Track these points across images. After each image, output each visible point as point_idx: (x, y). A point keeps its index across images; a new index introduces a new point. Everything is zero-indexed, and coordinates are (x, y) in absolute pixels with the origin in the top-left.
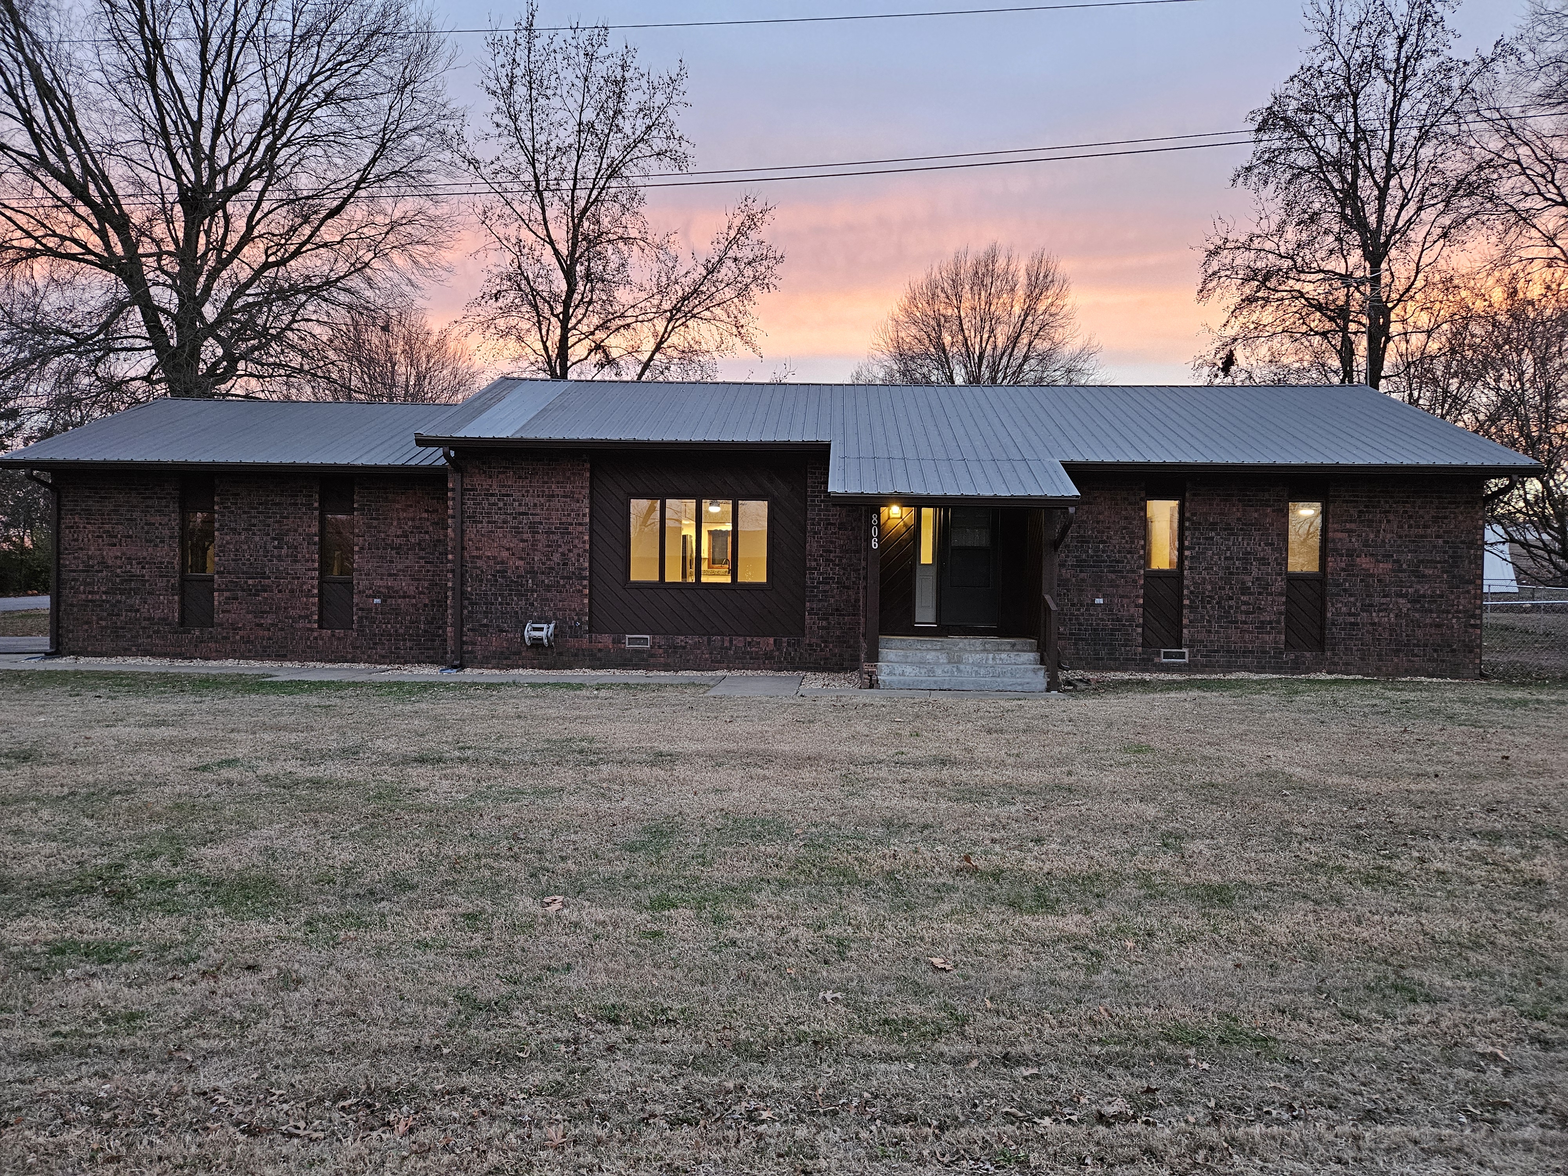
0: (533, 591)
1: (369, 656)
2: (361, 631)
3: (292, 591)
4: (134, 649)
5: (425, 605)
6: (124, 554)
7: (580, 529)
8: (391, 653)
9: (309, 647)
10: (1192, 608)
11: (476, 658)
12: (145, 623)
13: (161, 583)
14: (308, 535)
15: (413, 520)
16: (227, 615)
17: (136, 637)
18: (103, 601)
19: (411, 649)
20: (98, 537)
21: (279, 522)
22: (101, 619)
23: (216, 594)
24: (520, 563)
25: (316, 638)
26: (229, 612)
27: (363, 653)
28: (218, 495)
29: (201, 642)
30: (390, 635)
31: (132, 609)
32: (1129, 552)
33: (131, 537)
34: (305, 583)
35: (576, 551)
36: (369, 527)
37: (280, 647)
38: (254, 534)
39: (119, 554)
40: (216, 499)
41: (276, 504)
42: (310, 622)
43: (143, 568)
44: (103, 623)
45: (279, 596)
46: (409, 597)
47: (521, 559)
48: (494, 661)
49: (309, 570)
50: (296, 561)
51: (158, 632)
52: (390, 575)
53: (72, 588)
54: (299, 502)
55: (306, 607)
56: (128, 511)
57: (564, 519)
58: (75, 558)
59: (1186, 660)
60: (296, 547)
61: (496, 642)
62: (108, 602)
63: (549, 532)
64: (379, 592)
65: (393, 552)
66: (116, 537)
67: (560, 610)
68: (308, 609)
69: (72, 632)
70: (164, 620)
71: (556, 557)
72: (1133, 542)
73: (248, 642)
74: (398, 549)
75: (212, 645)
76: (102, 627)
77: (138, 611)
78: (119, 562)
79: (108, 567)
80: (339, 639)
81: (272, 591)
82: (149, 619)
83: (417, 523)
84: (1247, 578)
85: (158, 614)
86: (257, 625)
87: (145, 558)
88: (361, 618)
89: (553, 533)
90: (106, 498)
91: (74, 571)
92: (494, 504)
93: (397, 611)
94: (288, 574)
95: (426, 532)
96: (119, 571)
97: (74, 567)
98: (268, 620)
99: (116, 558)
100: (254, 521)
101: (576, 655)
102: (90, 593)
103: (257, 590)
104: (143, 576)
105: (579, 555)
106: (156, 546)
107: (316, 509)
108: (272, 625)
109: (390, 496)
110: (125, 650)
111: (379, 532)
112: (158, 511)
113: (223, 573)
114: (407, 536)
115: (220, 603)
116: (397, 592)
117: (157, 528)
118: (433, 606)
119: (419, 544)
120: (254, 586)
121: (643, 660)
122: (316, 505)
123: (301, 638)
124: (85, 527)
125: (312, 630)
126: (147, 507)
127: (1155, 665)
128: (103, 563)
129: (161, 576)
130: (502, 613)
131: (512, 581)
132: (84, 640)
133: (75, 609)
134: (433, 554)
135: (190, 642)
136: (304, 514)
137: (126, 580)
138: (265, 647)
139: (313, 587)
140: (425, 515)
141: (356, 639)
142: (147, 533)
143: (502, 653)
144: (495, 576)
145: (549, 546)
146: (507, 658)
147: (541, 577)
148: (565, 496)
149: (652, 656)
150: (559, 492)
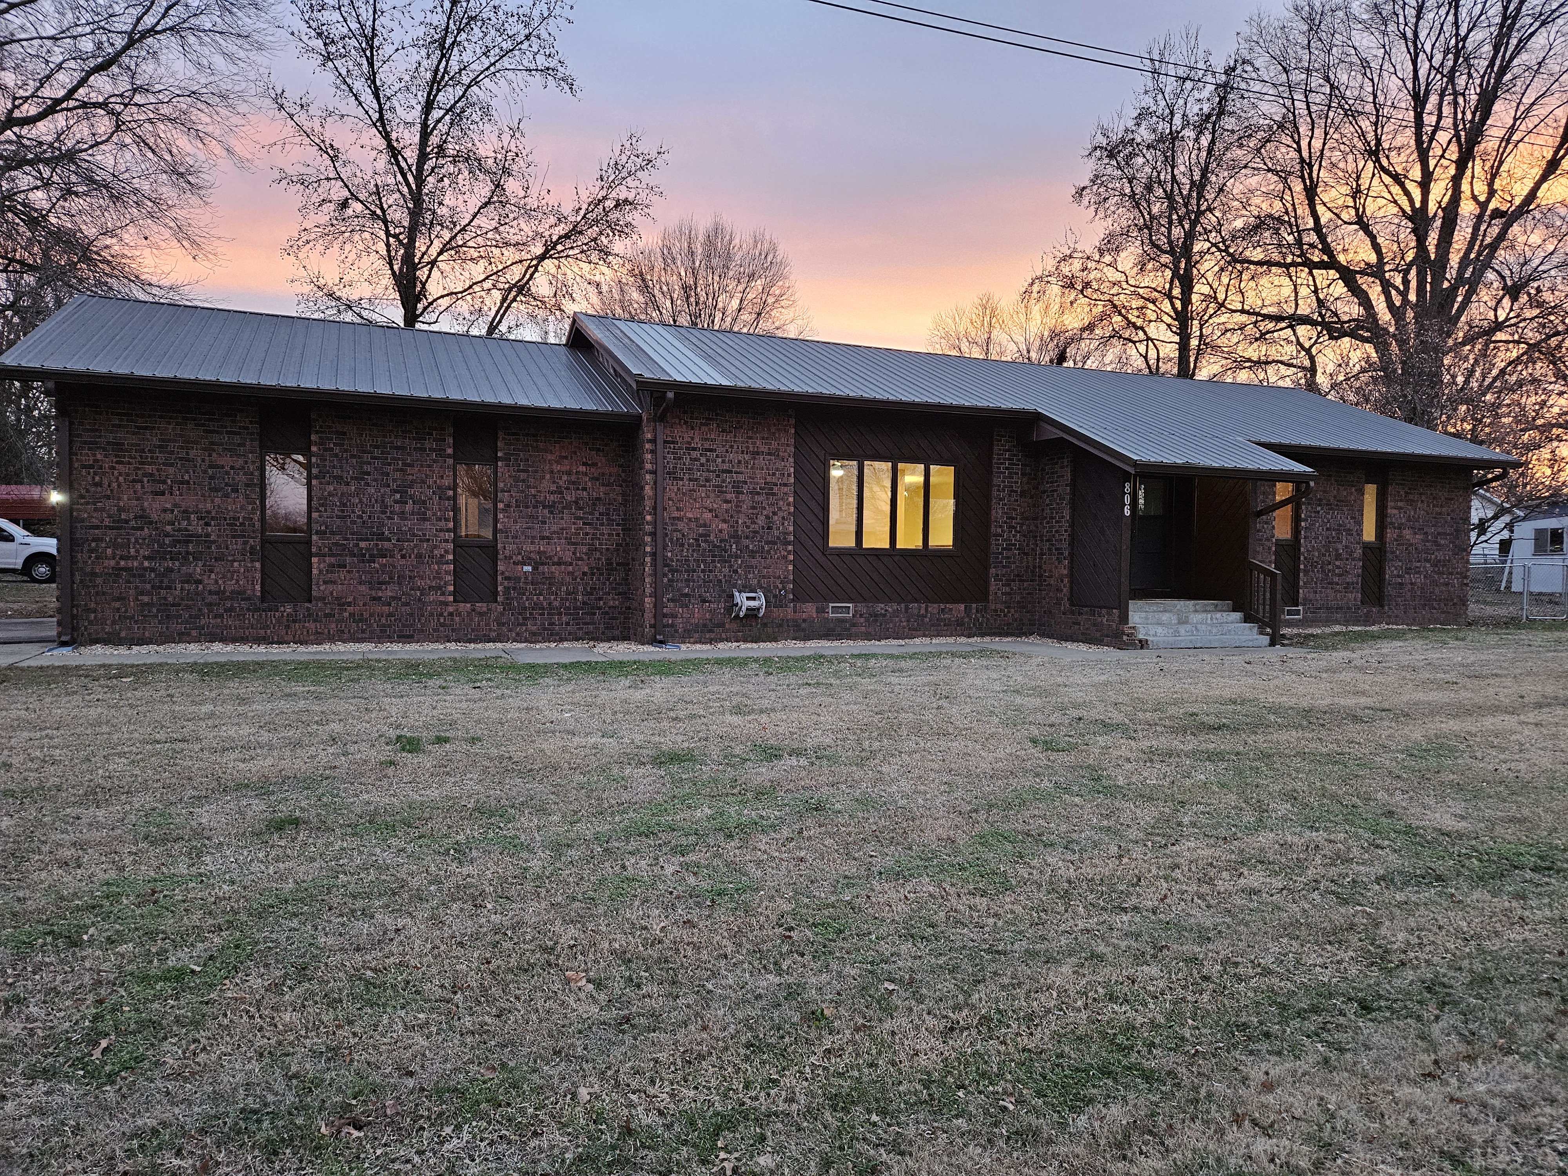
0: (737, 557)
1: (518, 634)
2: (507, 605)
3: (419, 556)
4: (194, 633)
5: (584, 574)
6: (176, 505)
7: (786, 489)
8: (545, 629)
9: (443, 625)
10: (1306, 572)
11: (676, 631)
12: (209, 599)
13: (236, 545)
14: (439, 488)
15: (569, 473)
16: (331, 587)
17: (197, 617)
18: (145, 569)
19: (568, 624)
20: (134, 481)
21: (402, 470)
22: (142, 594)
23: (314, 560)
24: (724, 526)
25: (451, 614)
26: (334, 583)
27: (510, 630)
28: (317, 432)
29: (295, 621)
30: (543, 609)
31: (188, 579)
33: (188, 482)
34: (436, 547)
35: (780, 514)
36: (517, 480)
37: (404, 626)
38: (368, 485)
39: (168, 506)
40: (313, 437)
41: (397, 448)
42: (443, 594)
43: (207, 524)
44: (146, 599)
45: (402, 562)
46: (565, 563)
47: (724, 521)
48: (696, 635)
49: (441, 530)
50: (425, 520)
51: (231, 609)
52: (542, 538)
53: (91, 551)
54: (428, 446)
55: (438, 576)
56: (182, 448)
57: (769, 479)
58: (96, 510)
59: (1301, 617)
60: (424, 502)
61: (697, 613)
62: (153, 570)
63: (754, 493)
64: (530, 558)
65: (546, 511)
66: (165, 482)
67: (764, 577)
68: (440, 579)
69: (95, 611)
70: (239, 594)
71: (761, 520)
73: (361, 620)
74: (551, 507)
75: (311, 625)
76: (144, 605)
77: (200, 582)
78: (169, 516)
79: (151, 523)
80: (481, 614)
81: (392, 556)
82: (217, 593)
83: (573, 478)
84: (1339, 546)
85: (230, 586)
86: (374, 599)
87: (209, 512)
88: (507, 589)
89: (758, 494)
90: (146, 428)
91: (97, 527)
92: (696, 460)
93: (550, 580)
94: (414, 535)
95: (584, 489)
96: (169, 528)
97: (95, 522)
98: (389, 592)
99: (165, 511)
100: (366, 468)
101: (781, 625)
102: (121, 558)
103: (371, 556)
104: (208, 535)
105: (783, 518)
106: (227, 496)
107: (449, 456)
108: (393, 598)
109: (541, 445)
110: (181, 634)
111: (529, 487)
112: (230, 450)
113: (325, 533)
114: (561, 493)
115: (321, 571)
116: (550, 558)
117: (227, 473)
118: (593, 574)
119: (576, 503)
120: (367, 549)
121: (846, 629)
122: (450, 451)
123: (432, 614)
124: (114, 468)
125: (446, 604)
126: (212, 443)
128: (143, 518)
129: (233, 537)
130: (704, 581)
131: (715, 546)
132: (114, 622)
133: (99, 581)
134: (591, 514)
135: (279, 621)
136: (435, 461)
137: (179, 541)
138: (384, 626)
139: (447, 552)
140: (583, 469)
141: (502, 614)
142: (212, 478)
143: (705, 626)
144: (697, 540)
145: (753, 508)
146: (711, 631)
147: (746, 542)
148: (770, 454)
149: (854, 625)
150: (764, 449)
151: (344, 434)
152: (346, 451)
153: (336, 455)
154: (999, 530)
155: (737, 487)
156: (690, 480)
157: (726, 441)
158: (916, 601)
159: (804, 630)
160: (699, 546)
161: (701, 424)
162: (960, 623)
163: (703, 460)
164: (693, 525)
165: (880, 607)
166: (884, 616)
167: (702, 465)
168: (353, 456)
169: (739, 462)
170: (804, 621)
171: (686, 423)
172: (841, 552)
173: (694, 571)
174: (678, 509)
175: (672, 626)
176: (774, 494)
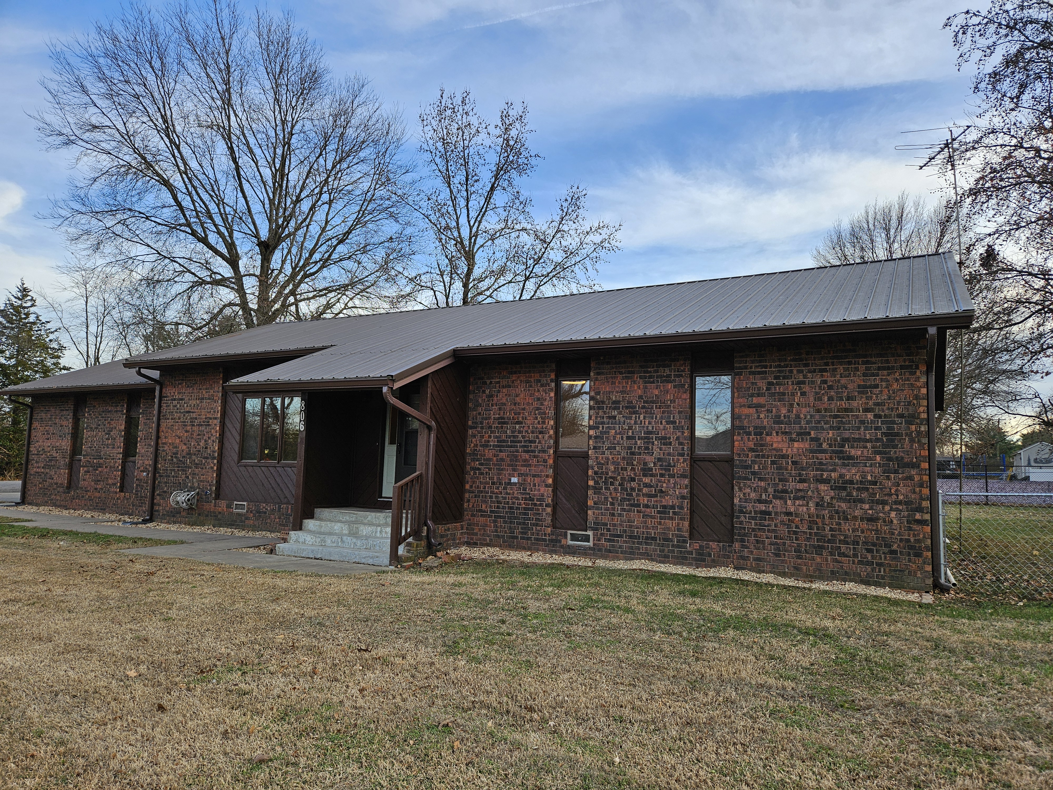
0: (189, 467)
6: (51, 444)
7: (215, 421)
9: (114, 504)
10: (597, 490)
12: (54, 487)
13: (62, 462)
14: (119, 431)
16: (84, 483)
17: (51, 494)
20: (43, 434)
21: (109, 423)
22: (39, 484)
23: (81, 469)
24: (184, 447)
25: (117, 499)
26: (85, 480)
29: (73, 499)
32: (541, 432)
33: (55, 434)
34: (115, 462)
35: (212, 438)
37: (103, 504)
40: (86, 409)
41: (109, 411)
42: (116, 488)
43: (57, 453)
45: (105, 470)
47: (185, 444)
48: (166, 518)
49: (118, 453)
51: (59, 492)
55: (115, 477)
56: (55, 418)
57: (208, 415)
59: (591, 544)
60: (114, 439)
61: (169, 504)
62: (43, 473)
63: (200, 425)
64: (145, 468)
66: (50, 434)
67: (201, 481)
69: (29, 491)
70: (62, 485)
71: (203, 443)
72: (544, 423)
73: (91, 500)
75: (78, 501)
77: (53, 479)
78: (49, 449)
79: (45, 452)
80: (127, 499)
81: (102, 467)
82: (56, 484)
84: (648, 458)
85: (60, 481)
86: (95, 489)
88: (136, 486)
90: (48, 411)
91: (34, 455)
92: (176, 406)
94: (109, 456)
96: (48, 454)
100: (99, 423)
101: (207, 516)
103: (97, 467)
104: (56, 458)
105: (214, 441)
106: (62, 439)
107: (124, 414)
108: (101, 489)
110: (46, 502)
111: (149, 428)
112: (65, 418)
115: (82, 474)
117: (64, 429)
120: (95, 464)
122: (124, 411)
123: (112, 498)
125: (115, 493)
127: (562, 547)
129: (62, 458)
130: (173, 483)
132: (33, 496)
133: (32, 478)
135: (70, 498)
136: (119, 417)
137: (50, 460)
138: (97, 503)
139: (118, 465)
141: (133, 500)
142: (60, 431)
143: (171, 512)
144: (172, 457)
145: (199, 435)
146: (174, 516)
147: (194, 457)
148: (209, 399)
149: (247, 518)
150: (206, 396)
155: (193, 421)
156: (172, 419)
157: (190, 393)
159: (219, 520)
160: (173, 460)
161: (179, 384)
163: (178, 406)
164: (171, 447)
165: (263, 506)
166: (265, 513)
167: (178, 409)
169: (195, 405)
170: (220, 513)
171: (173, 384)
172: (247, 464)
173: (169, 477)
174: (165, 438)
176: (209, 425)
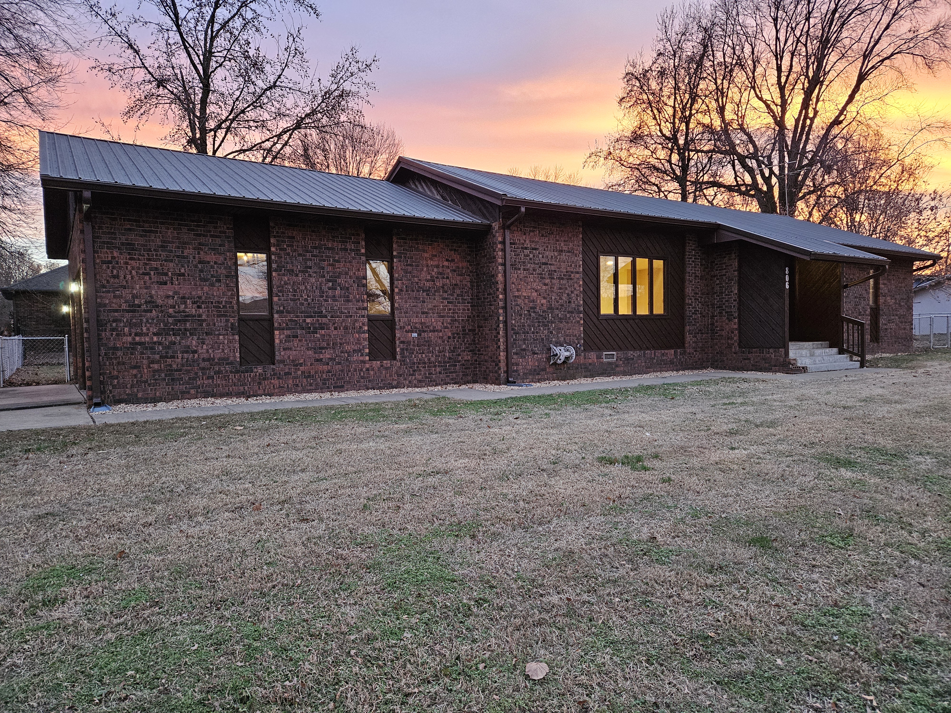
0: (552, 322)
1: (410, 382)
2: (403, 361)
3: (346, 328)
4: (193, 391)
5: (449, 338)
6: (176, 293)
7: (578, 276)
8: (426, 377)
9: (363, 378)
11: (519, 375)
12: (202, 365)
13: (220, 323)
14: (357, 278)
15: (437, 267)
16: (288, 352)
17: (194, 379)
18: (155, 343)
19: (440, 373)
20: (144, 274)
21: (332, 265)
22: (153, 362)
23: (277, 332)
24: (544, 301)
25: (368, 370)
26: (291, 349)
27: (405, 379)
28: (275, 237)
29: (264, 379)
30: (425, 363)
31: (187, 350)
33: (183, 275)
34: (356, 321)
35: (576, 292)
36: (406, 272)
37: (338, 379)
38: (310, 276)
39: (171, 293)
40: (272, 240)
41: (329, 249)
42: (362, 355)
43: (199, 307)
44: (156, 366)
45: (335, 332)
46: (437, 331)
47: (544, 298)
48: (531, 377)
49: (360, 309)
50: (348, 301)
51: (219, 372)
52: (423, 313)
53: (113, 330)
54: (348, 247)
55: (358, 341)
56: (178, 247)
57: (569, 269)
58: (115, 297)
60: (348, 289)
61: (530, 362)
62: (160, 343)
63: (560, 278)
64: (416, 328)
65: (425, 294)
66: (166, 274)
67: (567, 336)
68: (360, 344)
69: (117, 377)
70: (224, 360)
71: (565, 297)
73: (309, 376)
74: (427, 291)
75: (276, 382)
76: (155, 371)
77: (195, 352)
78: (171, 302)
79: (157, 306)
80: (387, 369)
81: (328, 329)
82: (209, 360)
83: (441, 270)
85: (218, 354)
86: (317, 360)
87: (200, 297)
88: (402, 350)
89: (562, 279)
90: (150, 231)
91: (116, 311)
93: (428, 343)
94: (342, 312)
95: (448, 278)
96: (171, 311)
97: (115, 306)
98: (326, 355)
99: (168, 297)
100: (309, 263)
102: (136, 334)
103: (315, 328)
104: (200, 316)
105: (577, 295)
106: (212, 285)
107: (363, 255)
108: (331, 359)
109: (421, 247)
110: (183, 393)
111: (414, 277)
112: (214, 249)
113: (282, 312)
114: (433, 281)
115: (281, 341)
116: (428, 327)
117: (212, 267)
118: (454, 338)
119: (443, 287)
120: (312, 324)
121: (613, 369)
122: (363, 251)
123: (355, 370)
124: (126, 263)
125: (364, 362)
126: (200, 244)
128: (151, 302)
129: (218, 316)
130: (534, 340)
131: (540, 315)
132: (132, 386)
133: (119, 353)
134: (452, 295)
135: (253, 380)
136: (354, 258)
137: (179, 321)
138: (324, 380)
139: (363, 324)
140: (446, 263)
141: (400, 368)
142: (201, 271)
143: (535, 370)
144: (529, 311)
145: (560, 289)
146: (538, 374)
147: (556, 312)
148: (569, 252)
149: (617, 366)
150: (565, 248)
151: (293, 238)
152: (295, 251)
153: (288, 254)
154: (690, 301)
155: (551, 274)
156: (524, 270)
157: (544, 243)
158: (648, 349)
159: (590, 371)
160: (530, 315)
161: (530, 231)
162: (672, 362)
163: (531, 256)
164: (526, 301)
165: (630, 353)
166: (633, 359)
167: (531, 259)
168: (300, 255)
169: (552, 257)
170: (590, 364)
171: (521, 230)
172: (607, 318)
173: (528, 333)
174: (518, 290)
175: (516, 371)
176: (571, 279)
